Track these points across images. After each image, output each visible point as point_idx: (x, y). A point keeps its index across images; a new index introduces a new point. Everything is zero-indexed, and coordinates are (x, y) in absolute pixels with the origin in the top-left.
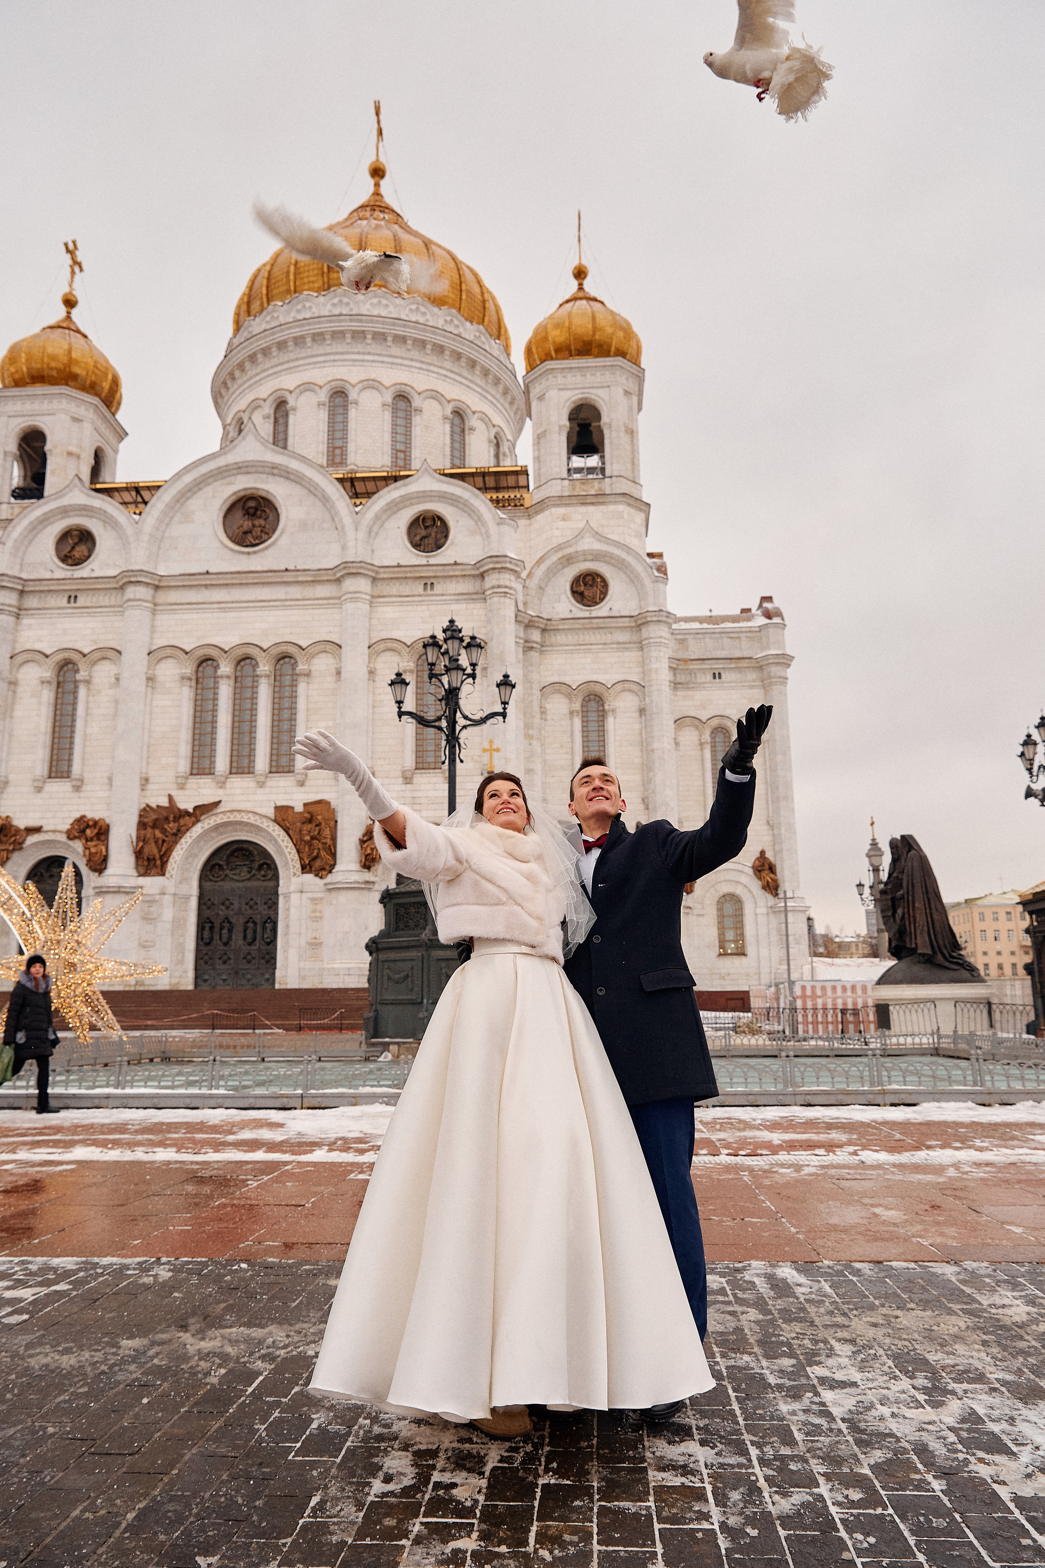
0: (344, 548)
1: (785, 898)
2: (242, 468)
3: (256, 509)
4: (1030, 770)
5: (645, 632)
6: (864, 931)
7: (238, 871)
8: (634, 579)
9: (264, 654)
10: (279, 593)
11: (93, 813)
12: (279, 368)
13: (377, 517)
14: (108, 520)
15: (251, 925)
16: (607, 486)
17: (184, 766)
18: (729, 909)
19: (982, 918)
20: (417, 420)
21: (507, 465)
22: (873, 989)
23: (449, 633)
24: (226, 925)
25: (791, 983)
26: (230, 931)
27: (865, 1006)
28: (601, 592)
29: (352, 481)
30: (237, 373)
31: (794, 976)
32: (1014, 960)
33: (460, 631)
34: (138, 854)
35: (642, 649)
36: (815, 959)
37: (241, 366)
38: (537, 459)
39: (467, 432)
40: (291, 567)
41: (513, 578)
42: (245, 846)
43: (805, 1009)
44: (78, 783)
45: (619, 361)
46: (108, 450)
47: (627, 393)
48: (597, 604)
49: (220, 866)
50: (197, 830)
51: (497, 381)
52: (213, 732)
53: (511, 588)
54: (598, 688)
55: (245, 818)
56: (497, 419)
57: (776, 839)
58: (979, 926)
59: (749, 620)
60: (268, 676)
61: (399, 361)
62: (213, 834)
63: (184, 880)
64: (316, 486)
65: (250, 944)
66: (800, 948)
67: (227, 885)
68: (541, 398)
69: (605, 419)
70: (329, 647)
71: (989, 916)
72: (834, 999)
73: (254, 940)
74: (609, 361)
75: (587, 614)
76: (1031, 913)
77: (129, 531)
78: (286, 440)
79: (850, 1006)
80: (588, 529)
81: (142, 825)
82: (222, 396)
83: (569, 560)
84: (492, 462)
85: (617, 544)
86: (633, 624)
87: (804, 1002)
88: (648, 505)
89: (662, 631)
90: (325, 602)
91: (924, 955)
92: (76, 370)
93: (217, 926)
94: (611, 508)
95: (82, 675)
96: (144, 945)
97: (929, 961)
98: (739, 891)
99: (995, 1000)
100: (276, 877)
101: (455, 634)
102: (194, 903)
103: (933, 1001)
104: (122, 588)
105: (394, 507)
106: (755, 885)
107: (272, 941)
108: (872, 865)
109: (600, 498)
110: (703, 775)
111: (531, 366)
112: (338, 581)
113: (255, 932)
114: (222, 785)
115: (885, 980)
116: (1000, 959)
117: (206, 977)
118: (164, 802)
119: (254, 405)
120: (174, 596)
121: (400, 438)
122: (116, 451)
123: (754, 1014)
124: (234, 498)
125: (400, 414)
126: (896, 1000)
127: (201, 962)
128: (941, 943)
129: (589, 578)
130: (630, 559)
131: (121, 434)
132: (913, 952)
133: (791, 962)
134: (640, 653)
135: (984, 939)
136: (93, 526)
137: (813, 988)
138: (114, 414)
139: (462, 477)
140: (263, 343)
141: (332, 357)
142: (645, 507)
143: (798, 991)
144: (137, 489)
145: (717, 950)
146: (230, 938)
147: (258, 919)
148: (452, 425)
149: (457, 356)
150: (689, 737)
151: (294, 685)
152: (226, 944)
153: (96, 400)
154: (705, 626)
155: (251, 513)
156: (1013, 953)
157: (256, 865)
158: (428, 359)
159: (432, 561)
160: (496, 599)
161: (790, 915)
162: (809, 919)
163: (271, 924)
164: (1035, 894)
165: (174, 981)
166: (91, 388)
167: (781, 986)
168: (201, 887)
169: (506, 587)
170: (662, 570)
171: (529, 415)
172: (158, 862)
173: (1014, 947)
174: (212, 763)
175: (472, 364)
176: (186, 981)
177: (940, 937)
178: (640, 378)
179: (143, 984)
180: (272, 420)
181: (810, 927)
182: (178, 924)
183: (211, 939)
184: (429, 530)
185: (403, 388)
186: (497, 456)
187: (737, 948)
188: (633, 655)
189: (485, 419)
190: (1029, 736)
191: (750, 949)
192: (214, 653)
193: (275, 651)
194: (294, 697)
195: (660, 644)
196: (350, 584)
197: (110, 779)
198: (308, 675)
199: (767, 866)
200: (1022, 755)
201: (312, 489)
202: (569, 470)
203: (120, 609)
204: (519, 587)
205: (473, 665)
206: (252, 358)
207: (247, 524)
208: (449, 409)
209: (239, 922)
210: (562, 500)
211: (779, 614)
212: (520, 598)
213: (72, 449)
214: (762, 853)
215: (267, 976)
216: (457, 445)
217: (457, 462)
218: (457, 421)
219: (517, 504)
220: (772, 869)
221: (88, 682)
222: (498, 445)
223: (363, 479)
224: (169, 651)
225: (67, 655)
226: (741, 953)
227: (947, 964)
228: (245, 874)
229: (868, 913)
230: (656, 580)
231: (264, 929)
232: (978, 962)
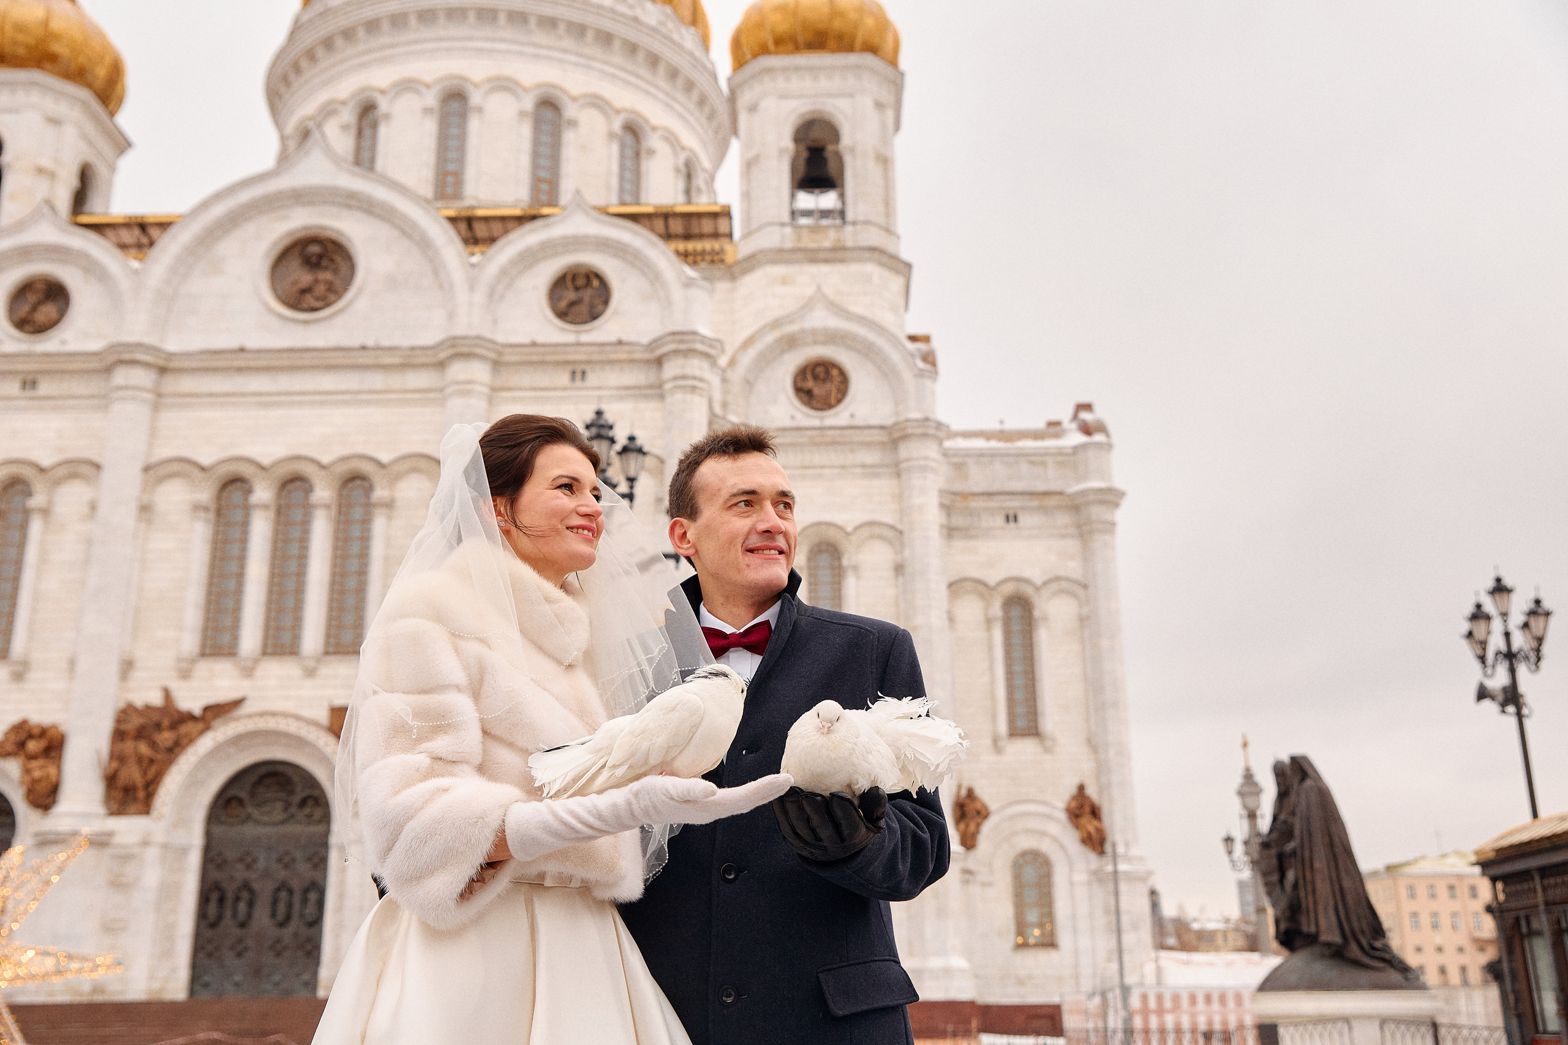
0: (451, 316)
1: (1115, 857)
2: (300, 197)
3: (320, 257)
4: (1482, 659)
5: (905, 450)
6: (1235, 913)
7: (267, 808)
8: (887, 372)
9: (323, 473)
10: (350, 381)
11: (40, 716)
12: (366, 58)
13: (504, 271)
14: (92, 269)
15: (283, 895)
16: (849, 236)
17: (190, 642)
18: (1030, 874)
19: (1412, 894)
20: (569, 137)
21: (702, 203)
22: (1253, 999)
23: (594, 431)
24: (245, 895)
25: (1125, 990)
26: (251, 904)
27: (1241, 1027)
28: (839, 390)
29: (470, 221)
30: (304, 64)
31: (1129, 980)
32: (1464, 960)
33: (611, 427)
34: (111, 780)
35: (898, 475)
36: (1164, 954)
37: (311, 55)
38: (747, 196)
39: (643, 155)
40: (370, 343)
41: (705, 364)
42: (281, 769)
43: (1146, 1031)
44: (19, 668)
45: (868, 59)
46: (101, 168)
47: (879, 105)
48: (830, 406)
49: (240, 802)
50: (206, 743)
51: (690, 86)
52: (239, 592)
53: (701, 380)
54: (832, 534)
55: (282, 725)
56: (689, 139)
57: (1101, 768)
58: (1408, 906)
59: (1057, 436)
60: (327, 507)
61: (544, 52)
62: (232, 750)
63: (180, 822)
64: (414, 225)
65: (282, 925)
66: (1138, 937)
67: (250, 831)
68: (753, 109)
69: (846, 141)
70: (423, 464)
71: (1422, 891)
72: (1193, 1015)
73: (288, 918)
74: (852, 59)
75: (816, 423)
76: (1494, 880)
77: (124, 283)
78: (372, 160)
79: (1217, 1026)
80: (819, 298)
81: (119, 735)
82: (280, 97)
83: (791, 342)
84: (681, 198)
85: (862, 320)
86: (885, 439)
87: (1146, 1021)
88: (909, 266)
89: (931, 450)
90: (417, 396)
91: (1328, 945)
92: (56, 48)
93: (230, 895)
94: (854, 268)
95: (37, 500)
96: (111, 928)
97: (1337, 954)
98: (1045, 846)
99: (1441, 1020)
100: (326, 818)
101: (604, 432)
102: (194, 860)
103: (1347, 1020)
104: (108, 370)
105: (529, 259)
106: (1070, 838)
107: (316, 922)
108: (1245, 807)
109: (838, 254)
110: (991, 668)
111: (739, 62)
112: (441, 365)
113: (290, 906)
114: (248, 672)
115: (1271, 984)
116: (1442, 959)
117: (206, 978)
118: (155, 698)
119: (328, 110)
120: (188, 384)
121: (544, 162)
122: (113, 169)
123: (1069, 1040)
124: (287, 241)
125: (545, 127)
126: (1288, 1017)
127: (201, 955)
128: (1355, 924)
129: (820, 370)
130: (880, 342)
131: (122, 145)
132: (1312, 940)
133: (1126, 957)
134: (895, 482)
135: (1416, 925)
136: (68, 276)
137: (1160, 998)
138: (112, 114)
139: (634, 218)
140: (343, 22)
141: (445, 45)
142: (904, 269)
143: (1135, 1002)
144: (143, 226)
145: (1011, 939)
146: (249, 916)
147: (296, 885)
148: (623, 146)
149: (632, 49)
150: (971, 610)
151: (367, 522)
152: (243, 925)
153: (84, 94)
154: (994, 444)
155: (313, 263)
156: (1461, 950)
157: (297, 799)
158: (587, 51)
159: (585, 338)
160: (679, 396)
161: (1123, 887)
162: (1153, 893)
163: (316, 890)
164: (1499, 851)
165: (156, 985)
166: (78, 75)
167: (1110, 996)
168: (208, 835)
169: (694, 378)
170: (929, 358)
171: (735, 131)
172: (141, 794)
173: (1462, 939)
174: (235, 638)
175: (654, 61)
176: (176, 988)
177: (1354, 918)
178: (897, 83)
179: (103, 991)
180: (353, 132)
181: (1155, 906)
182: (168, 892)
183: (220, 917)
184: (580, 294)
185: (551, 90)
186: (688, 192)
187: (1043, 934)
188: (884, 486)
189: (671, 139)
190: (1479, 606)
191: (1064, 938)
192: (246, 470)
193: (342, 469)
194: (365, 539)
195: (924, 469)
196: (458, 371)
197: (72, 663)
198: (389, 505)
199: (1087, 809)
200: (1470, 635)
201: (407, 230)
202: (793, 213)
203: (103, 402)
204: (715, 380)
205: (631, 480)
206: (328, 43)
207: (306, 278)
208: (617, 125)
209: (265, 889)
210: (780, 256)
211: (1101, 428)
212: (717, 396)
213: (45, 162)
214: (1081, 788)
215: (306, 977)
216: (628, 175)
217: (628, 198)
218: (629, 139)
219: (715, 259)
220: (1095, 813)
221: (46, 512)
222: (689, 177)
223: (486, 219)
224: (176, 467)
225: (14, 470)
226: (1049, 943)
227: (1366, 960)
228: (278, 814)
229: (1241, 885)
230: (920, 374)
231: (305, 900)
232: (1412, 960)
